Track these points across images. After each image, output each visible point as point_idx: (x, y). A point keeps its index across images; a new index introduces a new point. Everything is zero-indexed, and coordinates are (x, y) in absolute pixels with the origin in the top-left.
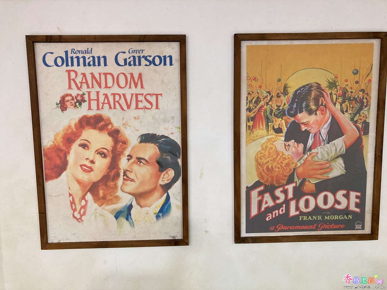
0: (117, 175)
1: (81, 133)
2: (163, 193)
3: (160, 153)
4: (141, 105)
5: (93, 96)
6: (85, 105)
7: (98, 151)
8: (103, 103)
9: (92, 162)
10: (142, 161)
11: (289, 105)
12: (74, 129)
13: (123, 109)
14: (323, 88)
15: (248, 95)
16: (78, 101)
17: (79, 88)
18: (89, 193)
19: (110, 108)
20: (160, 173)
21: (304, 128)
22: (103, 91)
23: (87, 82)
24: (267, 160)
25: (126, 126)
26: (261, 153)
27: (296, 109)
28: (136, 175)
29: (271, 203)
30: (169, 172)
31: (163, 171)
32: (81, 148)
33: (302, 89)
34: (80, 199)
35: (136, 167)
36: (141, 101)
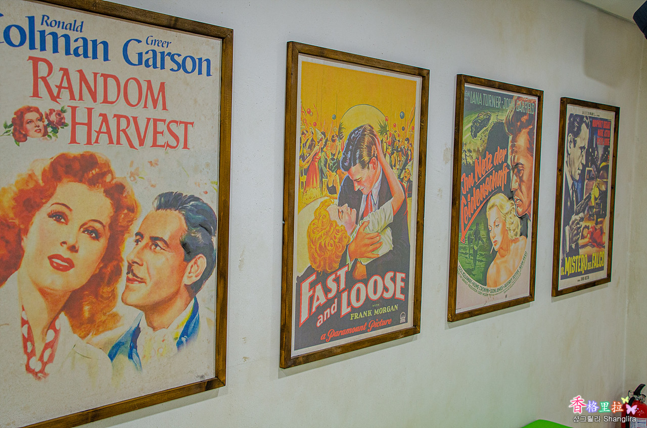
0: (117, 272)
1: (55, 189)
2: (189, 299)
3: (187, 228)
4: (161, 140)
5: (82, 117)
6: (65, 133)
7: (85, 227)
8: (99, 132)
9: (73, 249)
10: (159, 243)
11: (344, 154)
12: (41, 182)
13: (132, 146)
14: (375, 133)
15: (302, 134)
16: (50, 123)
17: (54, 98)
18: (62, 315)
19: (111, 142)
20: (185, 263)
21: (357, 187)
22: (99, 108)
23: (70, 88)
24: (320, 234)
25: (136, 177)
26: (314, 224)
27: (350, 159)
28: (148, 269)
29: (323, 300)
30: (199, 262)
31: (190, 261)
32: (52, 221)
33: (356, 133)
34: (44, 329)
35: (148, 256)
36: (162, 133)
